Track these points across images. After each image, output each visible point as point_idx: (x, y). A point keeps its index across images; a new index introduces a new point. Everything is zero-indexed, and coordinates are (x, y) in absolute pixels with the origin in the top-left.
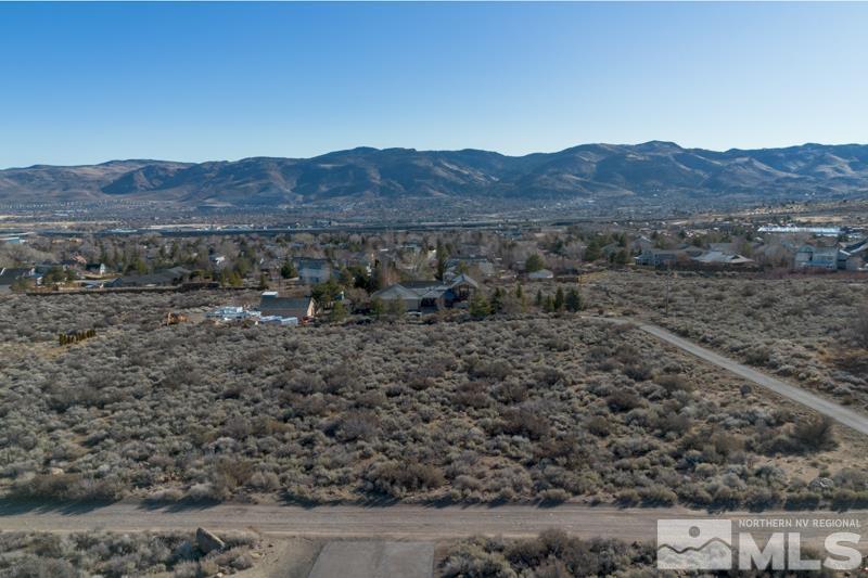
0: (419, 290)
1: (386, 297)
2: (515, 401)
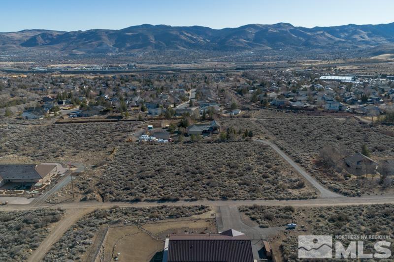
0: (201, 127)
1: (191, 130)
2: (242, 175)
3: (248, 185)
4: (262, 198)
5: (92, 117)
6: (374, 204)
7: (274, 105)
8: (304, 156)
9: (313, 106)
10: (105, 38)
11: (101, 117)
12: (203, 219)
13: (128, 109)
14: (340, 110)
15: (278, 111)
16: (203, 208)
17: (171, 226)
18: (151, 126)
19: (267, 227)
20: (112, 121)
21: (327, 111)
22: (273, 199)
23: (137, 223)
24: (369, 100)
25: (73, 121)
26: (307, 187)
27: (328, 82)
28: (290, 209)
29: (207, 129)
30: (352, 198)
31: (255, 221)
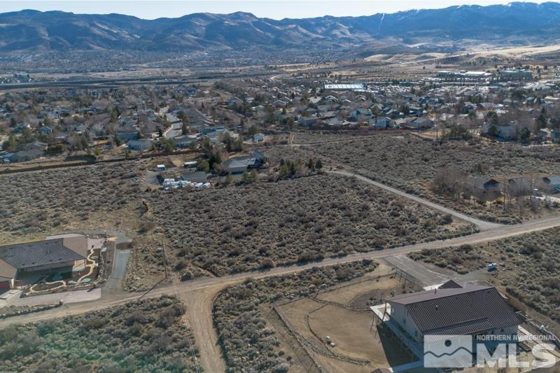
5: (33, 161)
6: (556, 226)
7: (301, 125)
8: (414, 184)
9: (353, 123)
11: (53, 158)
12: (384, 276)
13: (90, 145)
14: (388, 126)
15: (313, 133)
16: (367, 263)
17: (355, 290)
18: (163, 166)
19: (467, 272)
20: (77, 165)
21: (375, 128)
22: (435, 240)
23: (306, 295)
24: (411, 112)
26: (454, 220)
27: (342, 93)
28: (467, 248)
31: (446, 268)
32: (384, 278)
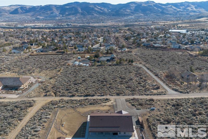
0: (106, 58)
1: (101, 59)
2: (127, 83)
3: (131, 88)
4: (138, 94)
5: (48, 52)
6: (195, 97)
7: (144, 45)
8: (160, 72)
9: (165, 46)
10: (54, 9)
11: (53, 52)
12: (107, 105)
13: (67, 48)
14: (179, 48)
15: (147, 49)
16: (107, 99)
17: (90, 109)
18: (80, 57)
19: (140, 109)
20: (59, 54)
21: (172, 49)
22: (143, 95)
23: (73, 107)
24: (195, 42)
25: (39, 54)
26: (161, 88)
27: (173, 33)
28: (152, 100)
29: (109, 59)
30: (184, 94)
31: (134, 106)
32: (107, 106)
